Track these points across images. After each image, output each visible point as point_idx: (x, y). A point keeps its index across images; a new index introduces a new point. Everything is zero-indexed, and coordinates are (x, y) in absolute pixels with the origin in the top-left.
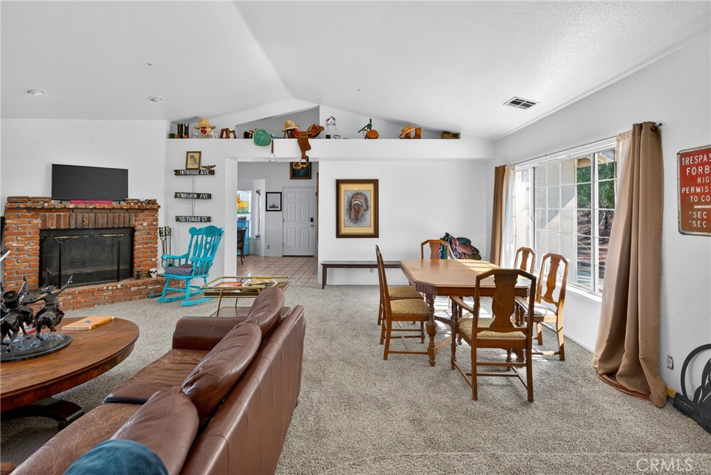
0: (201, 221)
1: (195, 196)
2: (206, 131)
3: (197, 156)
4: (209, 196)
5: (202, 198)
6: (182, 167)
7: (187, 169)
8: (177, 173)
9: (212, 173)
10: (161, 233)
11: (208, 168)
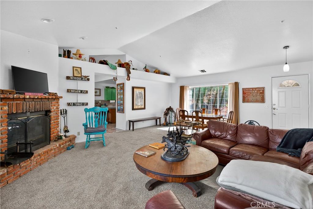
0: (83, 105)
1: (80, 91)
2: (81, 57)
3: (79, 70)
4: (87, 92)
5: (84, 93)
6: (71, 75)
7: (74, 76)
8: (68, 78)
9: (88, 80)
10: (61, 113)
11: (86, 77)
